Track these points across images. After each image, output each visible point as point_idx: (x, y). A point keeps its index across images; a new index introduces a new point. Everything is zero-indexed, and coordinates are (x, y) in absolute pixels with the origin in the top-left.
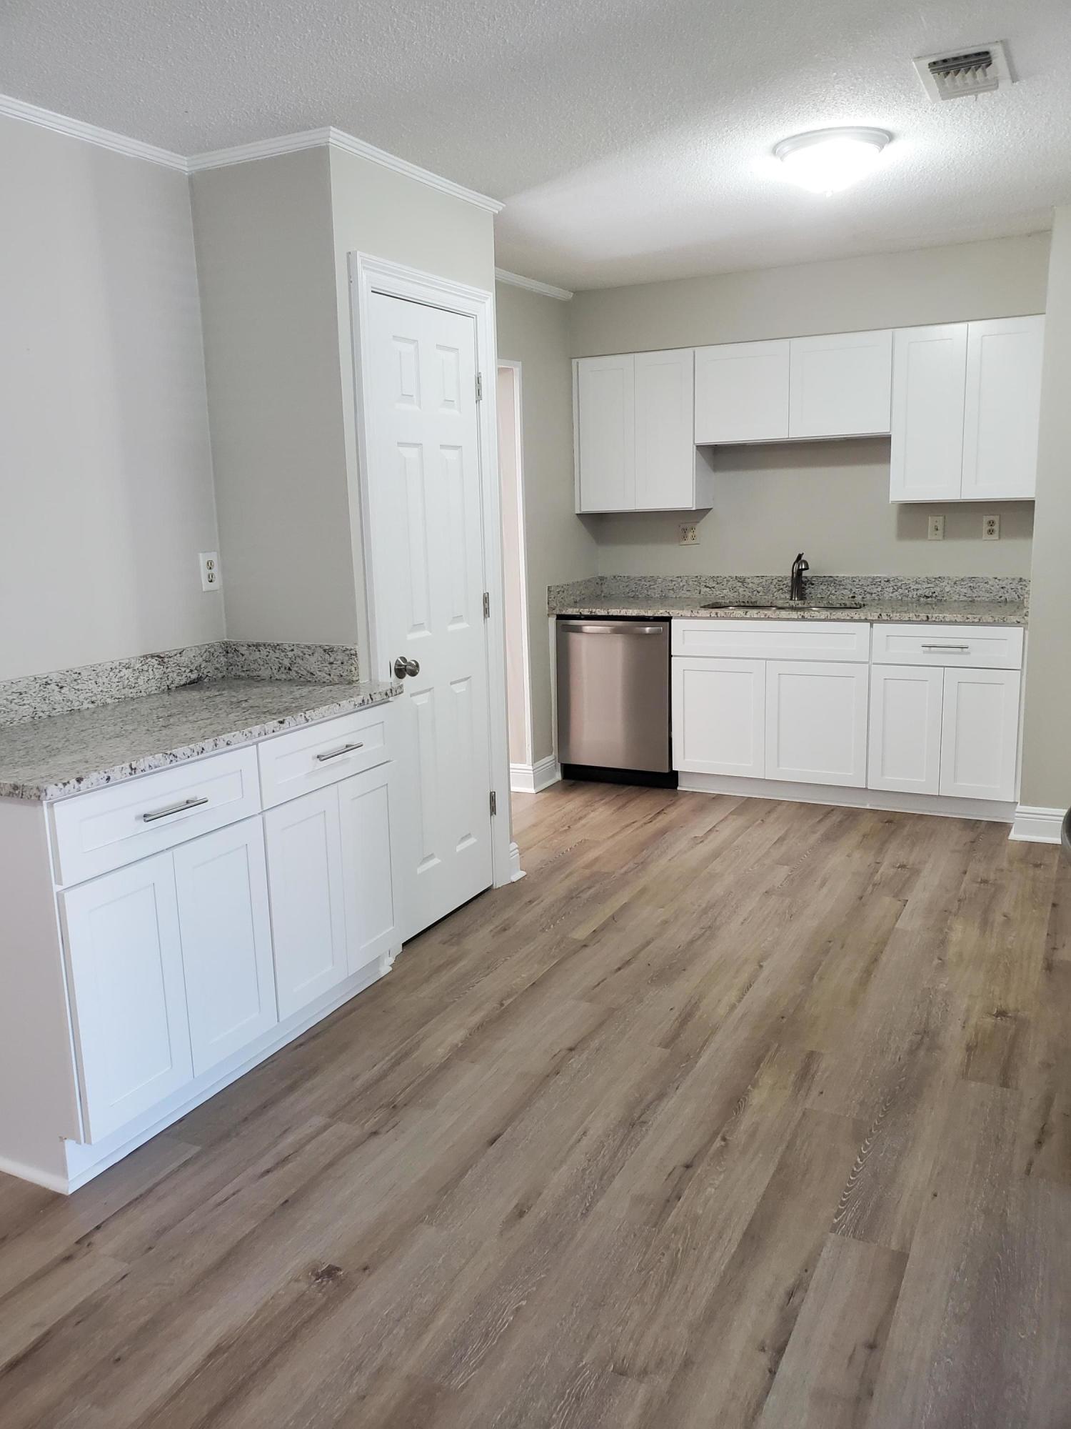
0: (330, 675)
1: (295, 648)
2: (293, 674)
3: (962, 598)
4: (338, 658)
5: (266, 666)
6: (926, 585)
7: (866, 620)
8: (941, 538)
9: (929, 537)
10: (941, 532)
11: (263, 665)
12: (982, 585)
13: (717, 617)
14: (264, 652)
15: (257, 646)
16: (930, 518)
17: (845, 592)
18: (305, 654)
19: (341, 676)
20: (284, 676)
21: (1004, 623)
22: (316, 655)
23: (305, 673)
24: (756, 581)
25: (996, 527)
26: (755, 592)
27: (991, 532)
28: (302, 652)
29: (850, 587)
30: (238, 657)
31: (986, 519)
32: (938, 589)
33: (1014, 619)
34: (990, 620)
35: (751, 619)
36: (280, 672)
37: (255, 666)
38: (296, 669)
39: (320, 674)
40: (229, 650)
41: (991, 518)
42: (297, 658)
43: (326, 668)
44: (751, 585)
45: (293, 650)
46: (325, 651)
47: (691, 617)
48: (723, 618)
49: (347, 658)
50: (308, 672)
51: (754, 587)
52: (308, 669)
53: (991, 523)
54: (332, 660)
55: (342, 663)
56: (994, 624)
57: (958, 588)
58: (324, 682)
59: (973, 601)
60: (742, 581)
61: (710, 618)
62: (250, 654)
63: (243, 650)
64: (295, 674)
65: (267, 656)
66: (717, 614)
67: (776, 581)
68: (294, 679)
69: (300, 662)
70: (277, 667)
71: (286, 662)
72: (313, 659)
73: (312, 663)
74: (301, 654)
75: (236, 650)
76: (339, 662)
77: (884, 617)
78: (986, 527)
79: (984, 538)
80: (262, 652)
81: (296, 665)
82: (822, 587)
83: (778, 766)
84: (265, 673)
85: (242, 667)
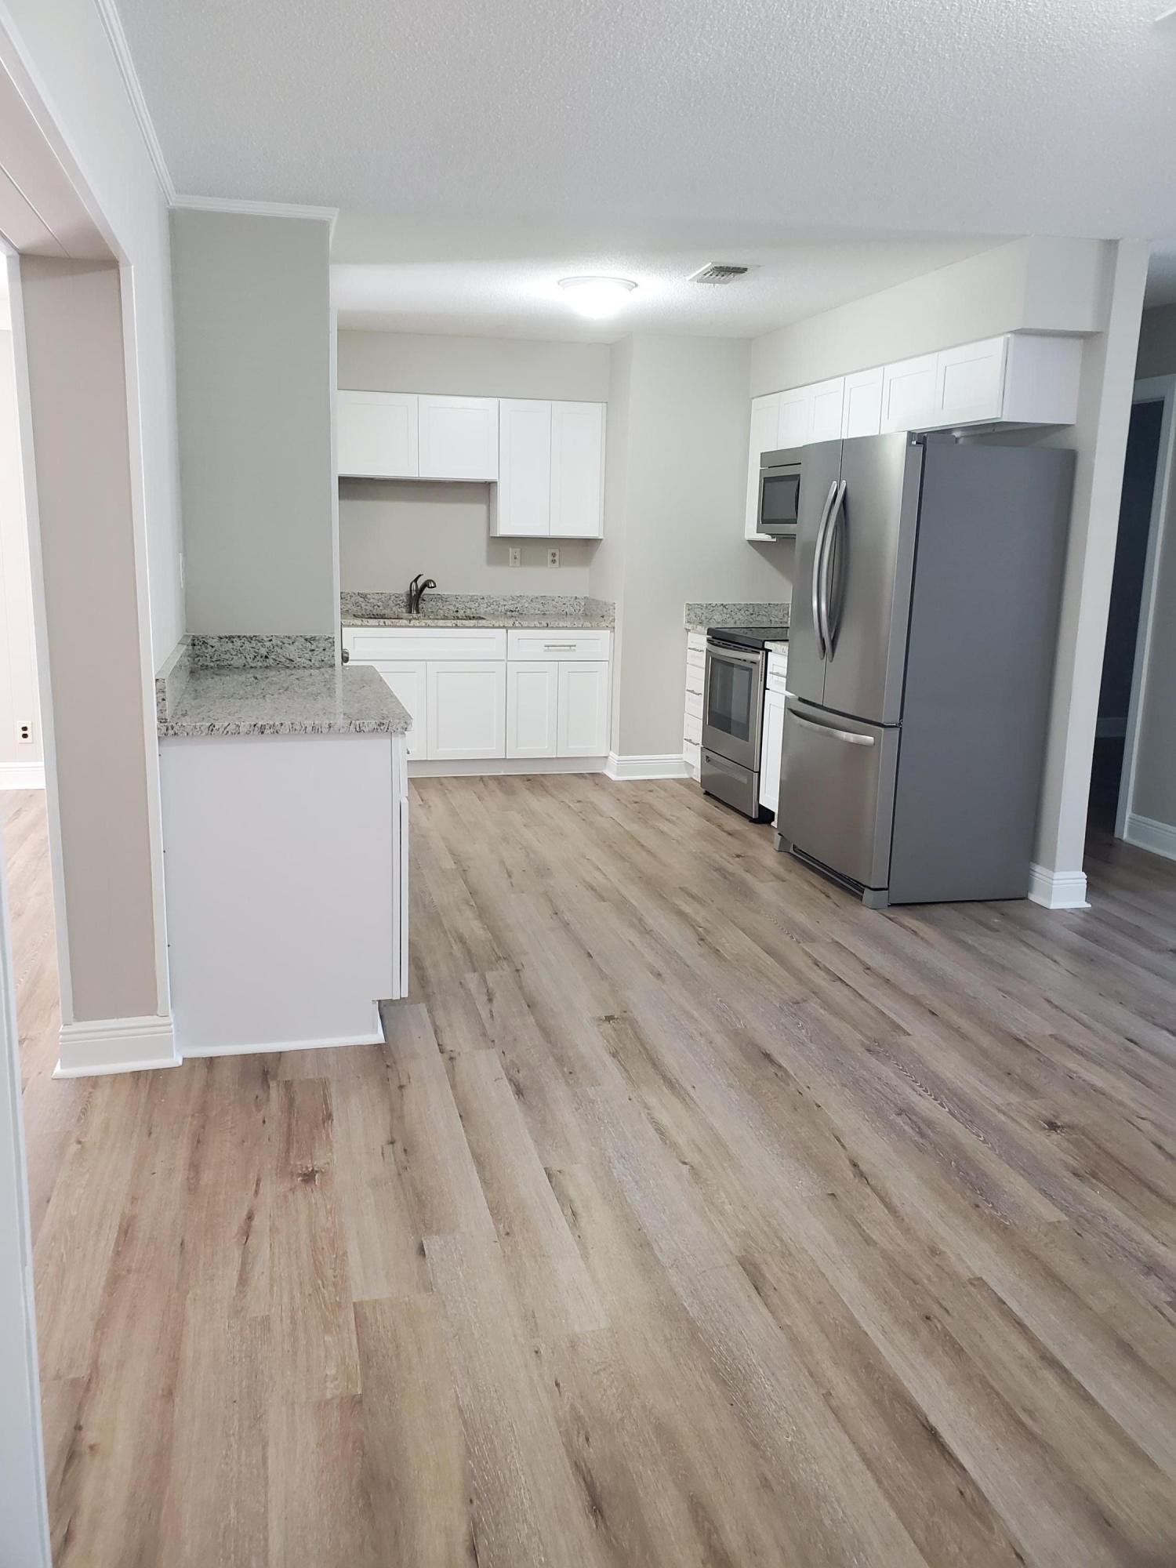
0: (310, 660)
1: (274, 639)
2: (270, 661)
3: (537, 612)
4: (319, 645)
5: (240, 655)
6: (511, 602)
7: (504, 627)
8: (519, 565)
9: (510, 564)
10: (518, 561)
11: (236, 655)
12: (550, 602)
13: (385, 626)
14: (238, 643)
15: (230, 638)
16: (510, 549)
17: (450, 607)
18: (284, 643)
19: (323, 661)
20: (260, 664)
21: (598, 628)
22: (296, 644)
23: (283, 660)
24: (376, 597)
25: (557, 558)
26: (376, 607)
27: (554, 561)
28: (281, 642)
29: (454, 603)
30: (207, 648)
31: (550, 551)
32: (520, 605)
33: (604, 624)
34: (589, 625)
35: (414, 627)
36: (256, 660)
37: (226, 656)
38: (274, 657)
39: (300, 660)
40: (196, 642)
41: (553, 551)
42: (276, 648)
43: (306, 655)
44: (372, 600)
45: (271, 640)
46: (306, 640)
47: (362, 626)
48: (390, 626)
49: (330, 645)
50: (287, 659)
51: (375, 602)
52: (288, 656)
53: (554, 555)
54: (313, 647)
55: (324, 650)
56: (592, 628)
57: (533, 605)
58: (304, 667)
59: (544, 614)
60: (364, 597)
61: (379, 626)
62: (221, 645)
63: (211, 642)
64: (272, 661)
65: (241, 646)
66: (385, 623)
67: (393, 597)
68: (270, 666)
69: (279, 651)
70: (252, 656)
71: (263, 651)
72: (292, 648)
73: (292, 651)
74: (281, 644)
75: (204, 642)
76: (321, 649)
77: (517, 624)
78: (550, 558)
79: (549, 566)
80: (235, 643)
81: (274, 653)
82: (432, 602)
83: (438, 748)
84: (237, 662)
85: (211, 658)
